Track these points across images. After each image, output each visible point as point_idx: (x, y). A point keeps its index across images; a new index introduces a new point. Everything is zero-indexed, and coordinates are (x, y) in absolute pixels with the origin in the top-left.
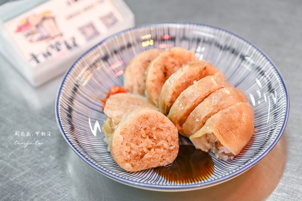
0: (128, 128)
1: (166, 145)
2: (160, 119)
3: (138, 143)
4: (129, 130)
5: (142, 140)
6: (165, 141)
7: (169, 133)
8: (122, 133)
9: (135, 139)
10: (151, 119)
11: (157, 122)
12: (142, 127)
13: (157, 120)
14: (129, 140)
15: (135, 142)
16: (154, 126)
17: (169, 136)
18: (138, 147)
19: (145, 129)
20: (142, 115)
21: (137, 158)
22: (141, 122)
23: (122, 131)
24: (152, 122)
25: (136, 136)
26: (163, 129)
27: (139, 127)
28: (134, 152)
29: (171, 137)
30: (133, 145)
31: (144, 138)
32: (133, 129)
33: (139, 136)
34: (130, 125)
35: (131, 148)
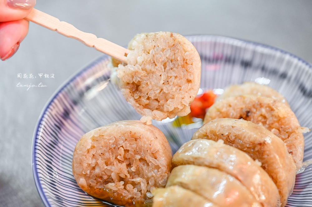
0: (105, 137)
1: (143, 186)
2: (152, 150)
3: (109, 163)
4: (105, 140)
5: (116, 162)
6: (144, 181)
7: (154, 175)
8: (94, 139)
9: (107, 155)
10: (140, 143)
11: (146, 151)
12: (122, 146)
13: (148, 149)
14: (100, 152)
15: (105, 159)
16: (138, 154)
17: (153, 178)
18: (106, 167)
19: (126, 151)
20: (131, 131)
21: (99, 180)
22: (126, 140)
23: (96, 136)
24: (139, 148)
25: (110, 153)
26: (150, 164)
27: (119, 144)
28: (97, 171)
29: (155, 181)
30: (101, 161)
31: (120, 161)
32: (111, 141)
33: (114, 155)
34: (110, 135)
35: (97, 164)
